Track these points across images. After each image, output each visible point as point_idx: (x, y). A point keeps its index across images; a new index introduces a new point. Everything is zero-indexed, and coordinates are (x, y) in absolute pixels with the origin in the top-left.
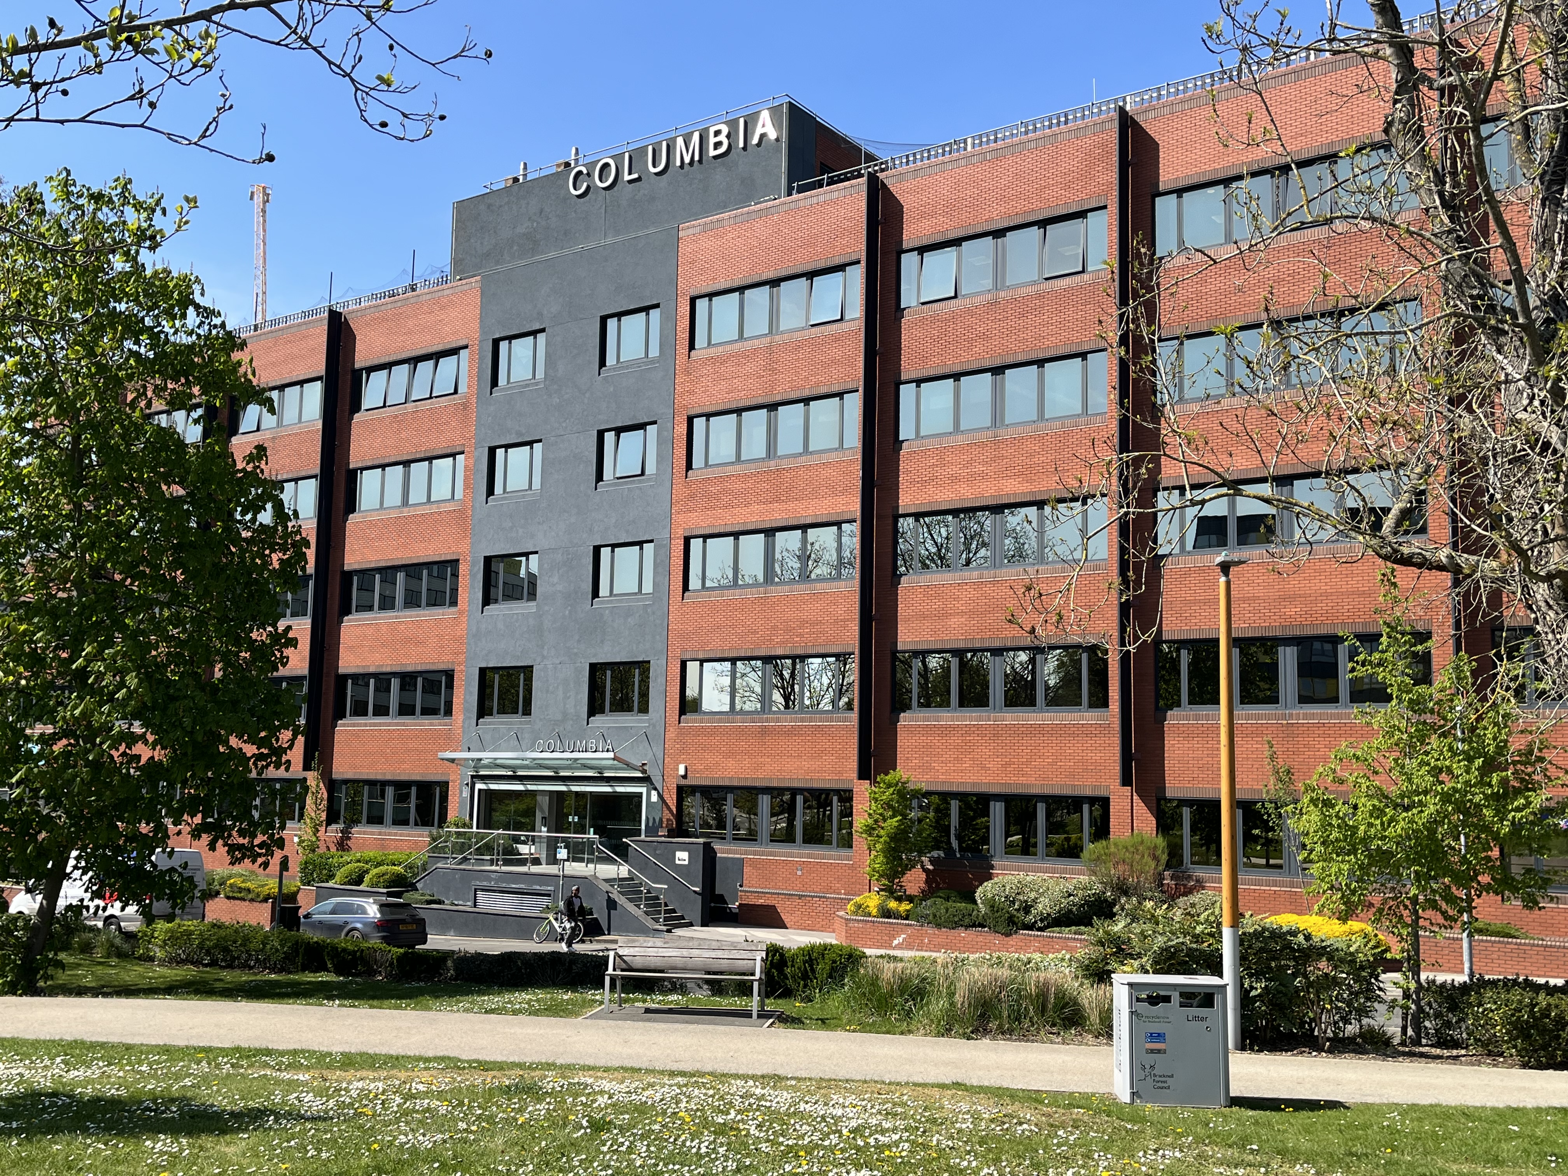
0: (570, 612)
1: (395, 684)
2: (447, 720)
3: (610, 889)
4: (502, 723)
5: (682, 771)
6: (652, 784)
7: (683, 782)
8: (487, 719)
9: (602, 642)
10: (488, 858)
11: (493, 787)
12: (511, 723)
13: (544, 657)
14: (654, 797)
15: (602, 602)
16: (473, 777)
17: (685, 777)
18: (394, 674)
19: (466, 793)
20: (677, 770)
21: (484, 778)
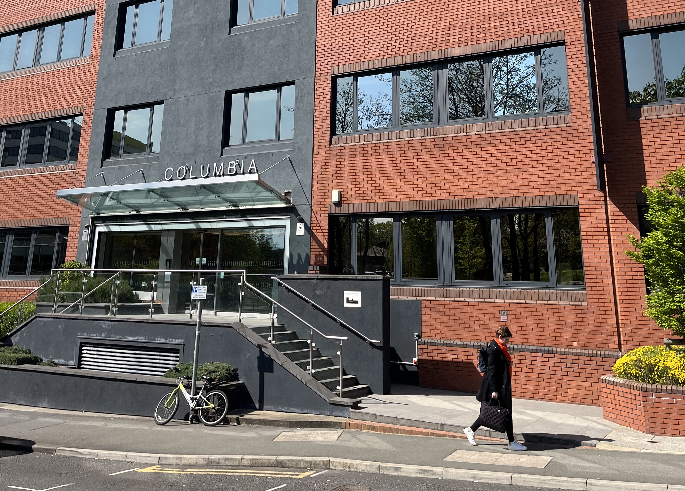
0: (206, 43)
1: (25, 133)
2: (72, 164)
3: (262, 341)
4: (128, 162)
5: (335, 197)
6: (297, 214)
7: (337, 210)
8: (113, 159)
9: (240, 68)
10: (103, 305)
11: (115, 229)
12: (138, 161)
13: (175, 91)
14: (300, 230)
15: (240, 29)
16: (93, 219)
17: (338, 204)
18: (24, 124)
19: (86, 237)
20: (330, 197)
21: (105, 220)
